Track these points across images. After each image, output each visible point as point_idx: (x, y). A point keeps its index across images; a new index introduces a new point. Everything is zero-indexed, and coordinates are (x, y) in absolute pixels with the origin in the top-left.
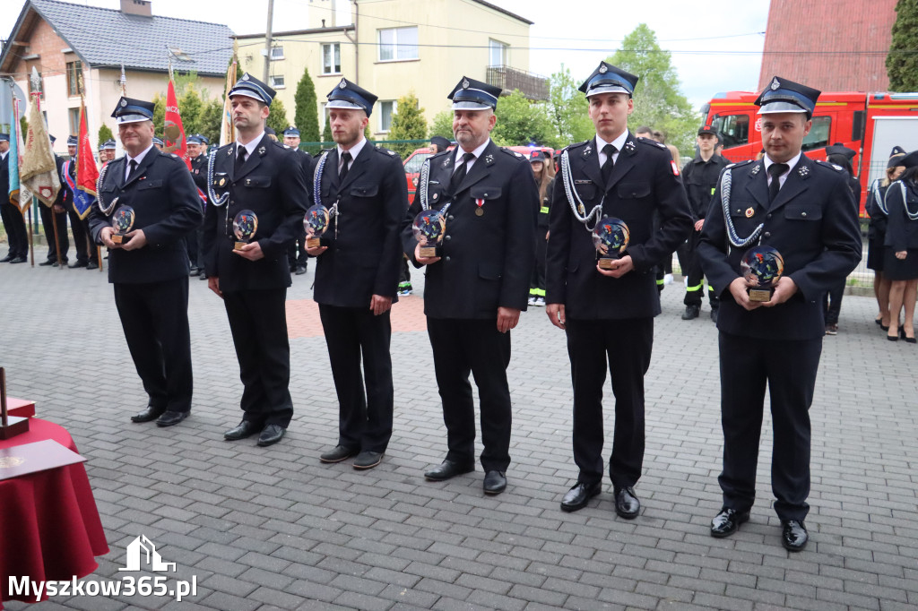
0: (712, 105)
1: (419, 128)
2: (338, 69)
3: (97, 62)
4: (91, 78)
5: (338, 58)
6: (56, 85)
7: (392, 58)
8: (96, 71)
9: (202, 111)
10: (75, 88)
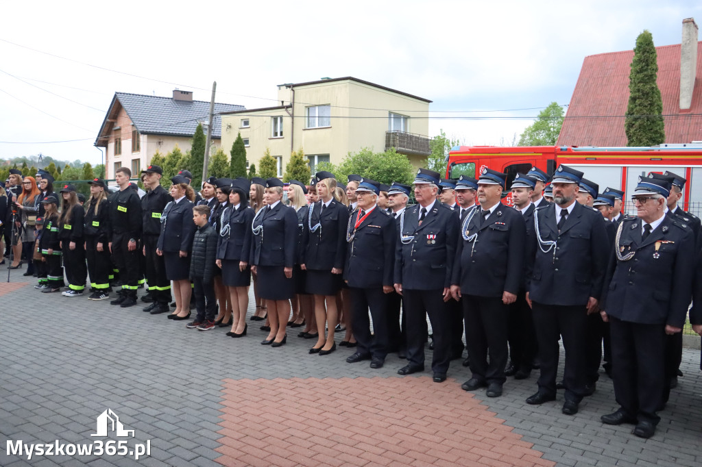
0: (451, 155)
1: (303, 174)
2: (281, 134)
3: (145, 130)
4: (143, 139)
5: (281, 127)
6: (127, 144)
7: (314, 126)
8: (146, 136)
9: (180, 161)
10: (136, 147)
